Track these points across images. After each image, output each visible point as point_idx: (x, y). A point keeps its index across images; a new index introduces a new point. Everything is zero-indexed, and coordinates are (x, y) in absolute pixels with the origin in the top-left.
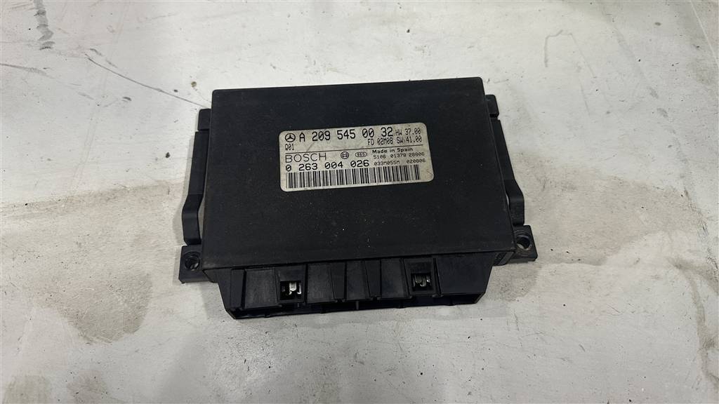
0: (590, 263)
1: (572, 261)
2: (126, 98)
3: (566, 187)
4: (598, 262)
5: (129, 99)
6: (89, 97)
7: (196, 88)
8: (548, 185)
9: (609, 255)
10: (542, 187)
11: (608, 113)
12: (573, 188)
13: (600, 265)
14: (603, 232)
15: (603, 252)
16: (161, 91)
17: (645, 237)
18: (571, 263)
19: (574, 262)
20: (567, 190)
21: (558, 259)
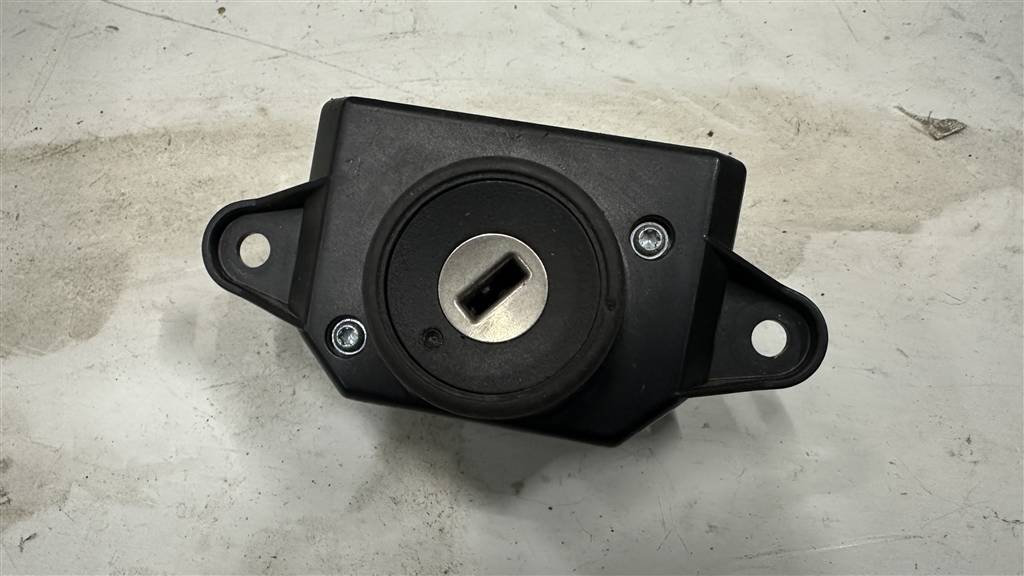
0: (894, 230)
1: (862, 228)
2: (110, 27)
3: (835, 130)
4: (907, 229)
5: (116, 29)
6: (49, 26)
7: (224, 14)
8: (803, 127)
9: (924, 219)
10: (794, 130)
11: (887, 38)
12: (846, 132)
13: (911, 232)
14: (908, 187)
15: (912, 215)
16: (168, 18)
17: (983, 195)
18: (860, 230)
19: (868, 229)
20: (837, 133)
21: (837, 225)
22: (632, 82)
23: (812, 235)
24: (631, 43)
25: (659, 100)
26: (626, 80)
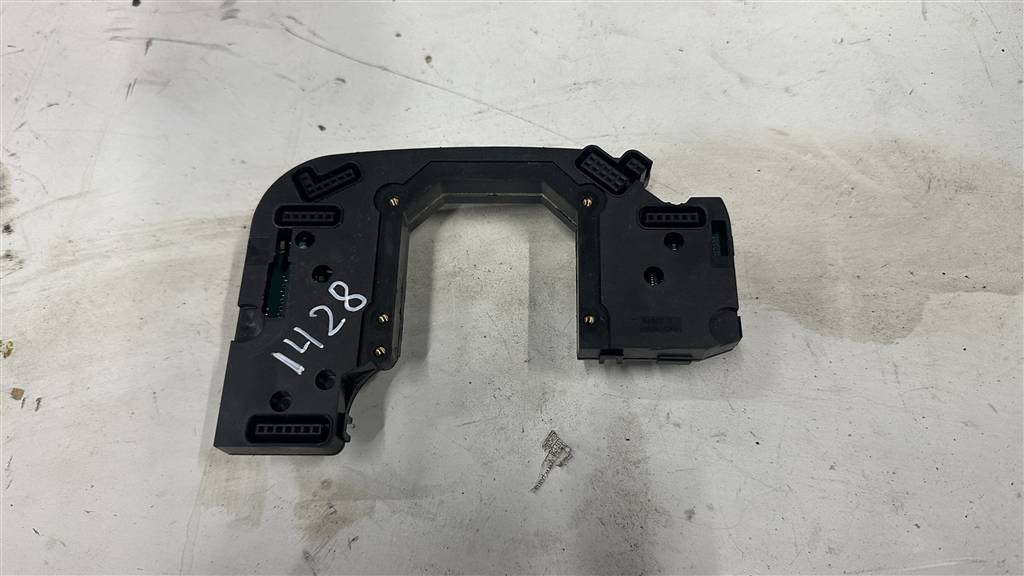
0: (1001, 292)
1: (974, 289)
2: (339, 79)
3: (961, 187)
4: (1012, 291)
5: (343, 81)
6: (289, 80)
7: (433, 63)
8: (934, 184)
10: (926, 187)
11: (1020, 82)
12: (971, 188)
13: (1015, 294)
14: (1019, 248)
15: (1019, 276)
16: (385, 69)
18: (972, 291)
19: (978, 290)
20: (963, 191)
21: (954, 287)
22: (786, 135)
23: (931, 296)
24: (787, 90)
25: (809, 155)
26: (781, 133)
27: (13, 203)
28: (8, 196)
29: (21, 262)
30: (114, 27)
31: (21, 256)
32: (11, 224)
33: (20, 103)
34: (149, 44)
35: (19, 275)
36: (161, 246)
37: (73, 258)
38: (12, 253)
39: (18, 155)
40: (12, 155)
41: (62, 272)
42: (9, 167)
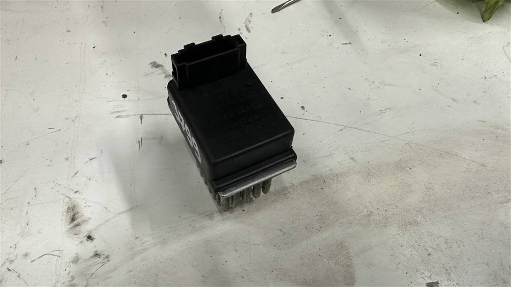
7: (305, 110)
24: (475, 102)
25: (500, 130)
26: (483, 121)
27: (88, 221)
28: (82, 217)
29: (107, 257)
30: (115, 110)
31: (106, 253)
32: (91, 234)
33: (70, 160)
34: (141, 117)
35: (108, 266)
36: (197, 230)
37: (142, 248)
38: (98, 252)
39: (80, 191)
40: (76, 192)
41: (138, 258)
42: (76, 200)
